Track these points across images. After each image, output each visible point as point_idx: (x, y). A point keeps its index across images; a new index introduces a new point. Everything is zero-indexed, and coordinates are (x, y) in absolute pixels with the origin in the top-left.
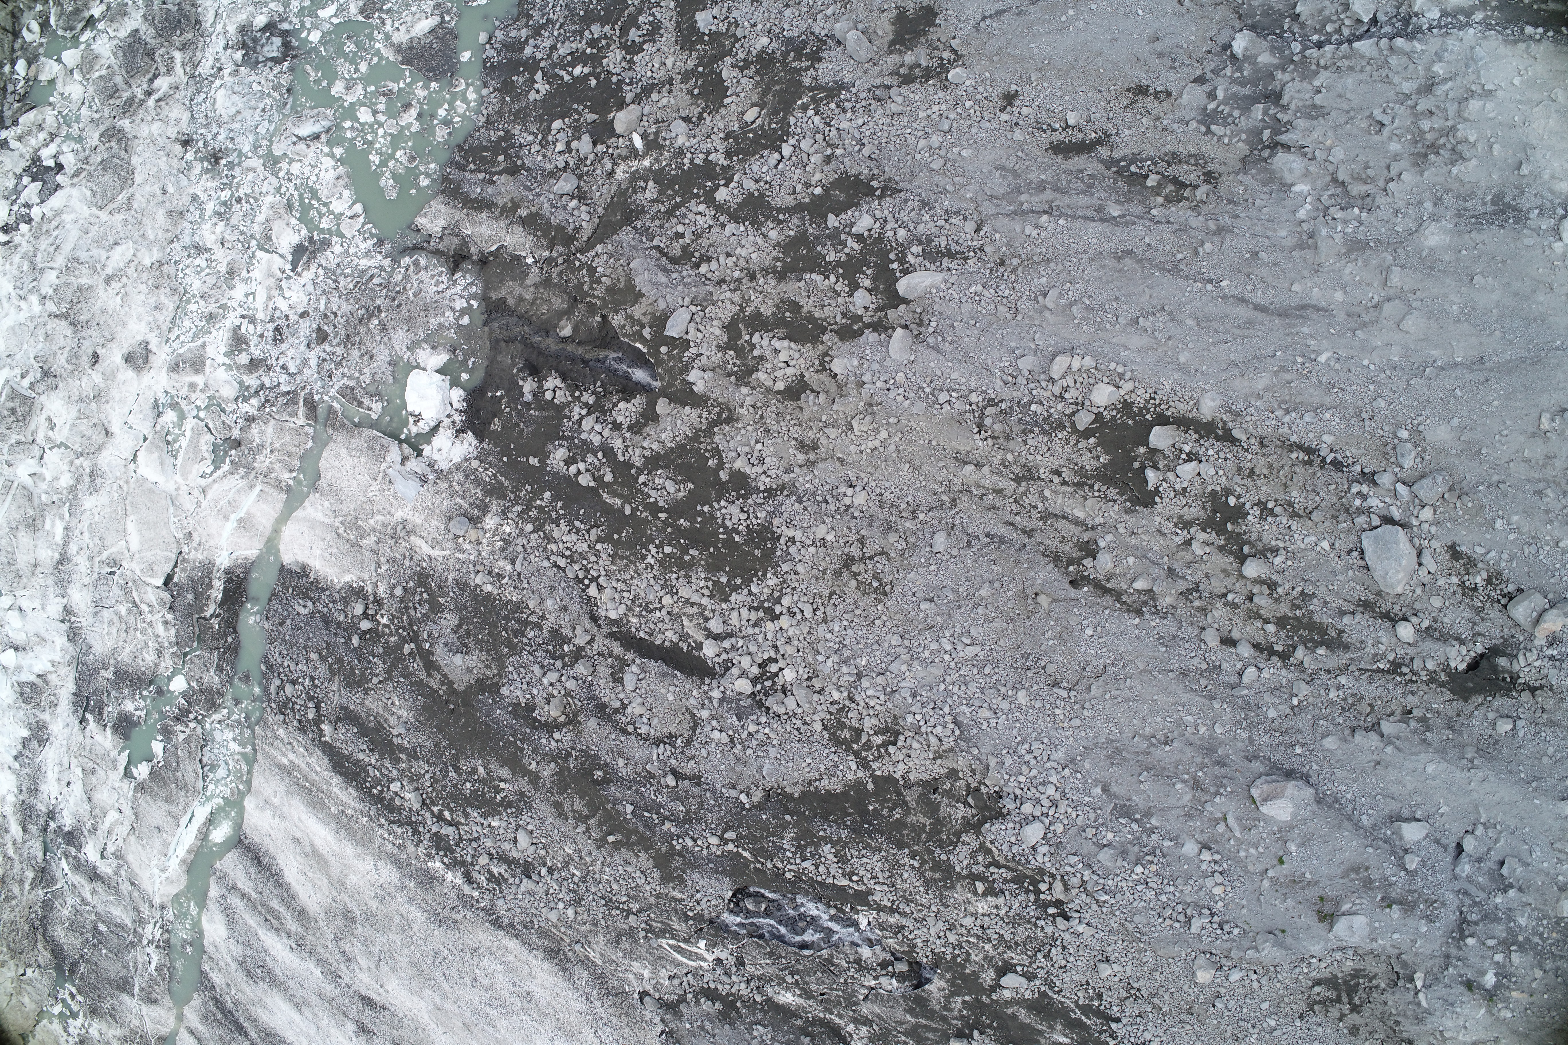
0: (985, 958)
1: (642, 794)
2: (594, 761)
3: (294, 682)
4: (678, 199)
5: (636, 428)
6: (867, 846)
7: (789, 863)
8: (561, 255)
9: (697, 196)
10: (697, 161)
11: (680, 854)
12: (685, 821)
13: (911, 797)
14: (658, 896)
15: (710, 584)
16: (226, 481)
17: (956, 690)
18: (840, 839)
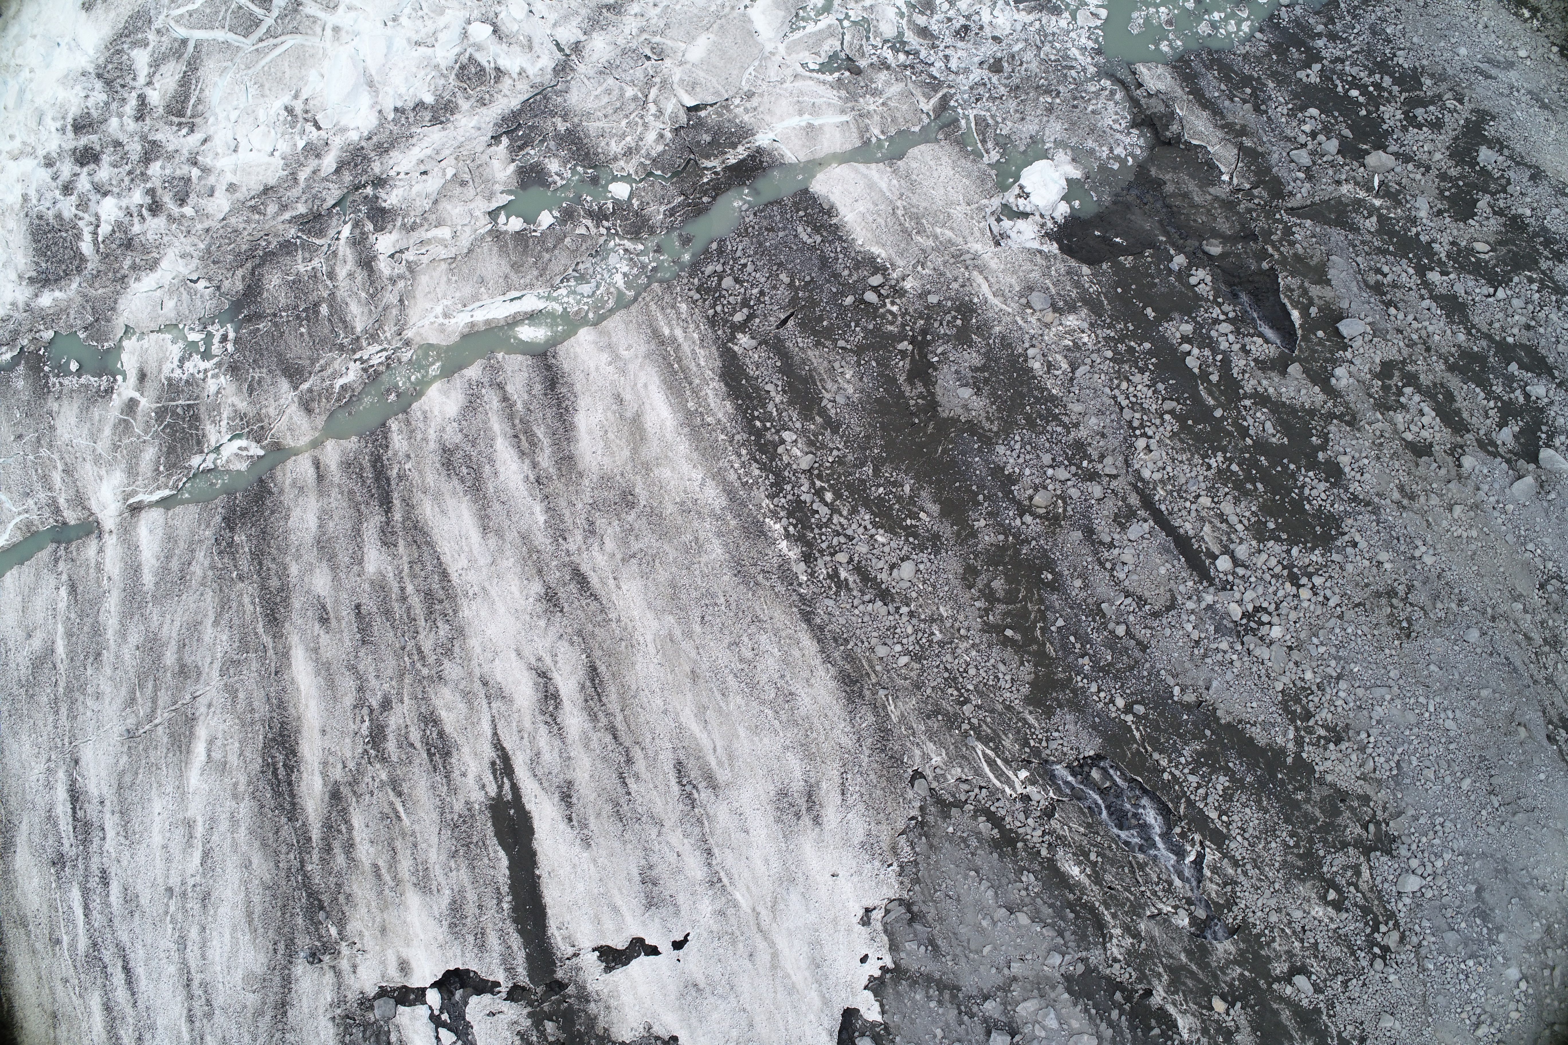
0: (1287, 952)
1: (1080, 621)
2: (1050, 566)
3: (737, 280)
4: (1391, 248)
5: (1263, 365)
6: (1259, 802)
7: (1176, 767)
8: (1261, 198)
9: (1410, 260)
10: (1422, 238)
11: (1074, 691)
12: (1101, 669)
13: (1317, 794)
14: (1009, 708)
15: (1253, 520)
16: (822, 87)
17: (1415, 742)
18: (1242, 780)
